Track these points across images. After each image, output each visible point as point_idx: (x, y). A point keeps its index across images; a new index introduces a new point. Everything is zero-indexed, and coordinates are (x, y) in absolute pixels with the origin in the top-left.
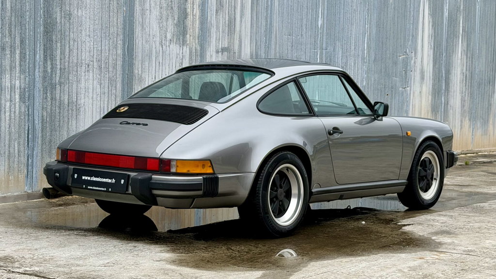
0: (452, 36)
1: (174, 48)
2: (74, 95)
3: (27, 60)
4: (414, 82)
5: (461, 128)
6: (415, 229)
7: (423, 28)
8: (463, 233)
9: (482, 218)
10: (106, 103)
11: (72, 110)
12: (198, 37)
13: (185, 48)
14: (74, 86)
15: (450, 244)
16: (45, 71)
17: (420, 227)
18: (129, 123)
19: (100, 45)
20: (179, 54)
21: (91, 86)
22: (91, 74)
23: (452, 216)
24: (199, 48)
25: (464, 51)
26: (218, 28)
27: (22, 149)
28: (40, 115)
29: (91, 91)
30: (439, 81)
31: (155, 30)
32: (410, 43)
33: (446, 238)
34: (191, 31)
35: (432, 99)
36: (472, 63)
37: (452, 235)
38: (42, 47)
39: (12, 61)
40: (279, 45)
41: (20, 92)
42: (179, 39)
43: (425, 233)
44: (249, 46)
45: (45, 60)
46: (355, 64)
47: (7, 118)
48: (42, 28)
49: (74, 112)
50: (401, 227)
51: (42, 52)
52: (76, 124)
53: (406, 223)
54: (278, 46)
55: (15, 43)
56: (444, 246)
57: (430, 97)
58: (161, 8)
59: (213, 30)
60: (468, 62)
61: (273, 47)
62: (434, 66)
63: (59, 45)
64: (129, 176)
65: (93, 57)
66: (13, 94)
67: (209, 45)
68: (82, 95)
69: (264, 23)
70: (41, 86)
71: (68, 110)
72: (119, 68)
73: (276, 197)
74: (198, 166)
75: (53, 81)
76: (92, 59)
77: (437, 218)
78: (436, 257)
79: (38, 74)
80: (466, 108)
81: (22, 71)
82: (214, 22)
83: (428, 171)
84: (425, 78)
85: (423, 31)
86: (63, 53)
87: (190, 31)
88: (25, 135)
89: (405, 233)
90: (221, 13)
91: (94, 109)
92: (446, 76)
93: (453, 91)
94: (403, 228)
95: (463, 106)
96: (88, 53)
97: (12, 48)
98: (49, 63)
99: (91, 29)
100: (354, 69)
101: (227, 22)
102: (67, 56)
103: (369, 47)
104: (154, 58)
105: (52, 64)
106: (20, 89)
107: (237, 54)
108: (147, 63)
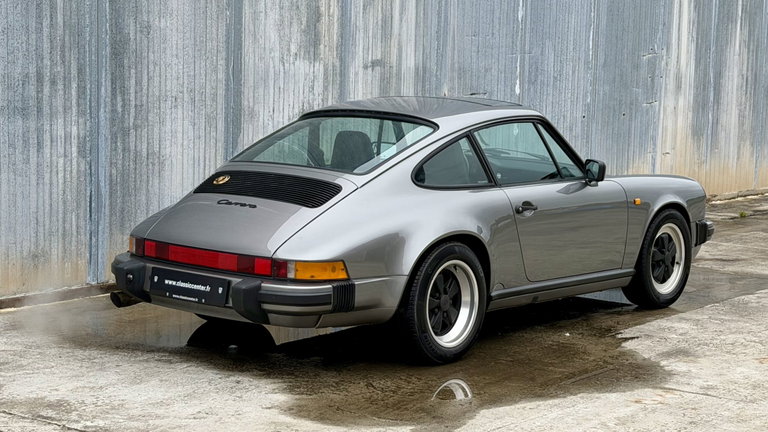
0: (726, 19)
1: (302, 67)
2: (156, 143)
3: (88, 97)
4: (665, 93)
5: (738, 158)
6: (640, 347)
7: (680, 12)
8: (708, 353)
9: (741, 324)
10: (202, 151)
11: (153, 164)
12: (337, 47)
13: (317, 64)
14: (156, 130)
15: (684, 374)
16: (114, 111)
17: (648, 342)
18: (230, 203)
19: (192, 67)
20: (308, 75)
21: (180, 129)
22: (180, 111)
23: (699, 320)
24: (338, 64)
25: (745, 42)
26: (366, 30)
27: (82, 223)
28: (108, 175)
29: (180, 135)
30: (704, 89)
31: (272, 41)
32: (660, 35)
33: (680, 364)
34: (327, 38)
35: (693, 118)
36: (757, 58)
37: (690, 358)
38: (109, 76)
39: (67, 99)
40: (459, 51)
41: (79, 143)
42: (309, 52)
43: (653, 354)
44: (413, 55)
45: (114, 95)
46: (574, 72)
47: (61, 181)
48: (108, 49)
49: (156, 168)
50: (620, 343)
51: (109, 84)
52: (159, 183)
53: (628, 336)
54: (456, 52)
55: (70, 73)
56: (676, 378)
57: (690, 115)
58: (281, 8)
59: (360, 36)
60: (751, 58)
61: (449, 53)
62: (696, 67)
63: (133, 71)
64: (229, 282)
65: (183, 86)
66: (68, 147)
67: (353, 58)
68: (168, 142)
69: (435, 21)
70: (108, 131)
71: (148, 165)
72: (221, 100)
73: (439, 307)
74: (325, 270)
75: (126, 125)
76: (181, 89)
77: (676, 325)
78: (659, 399)
79: (104, 115)
80: (747, 126)
81: (81, 113)
82: (360, 23)
83: (667, 253)
84: (683, 86)
85: (680, 17)
86: (138, 83)
87: (324, 40)
88: (86, 204)
89: (623, 354)
90: (372, 10)
91: (185, 161)
92: (715, 82)
93: (725, 103)
94: (623, 344)
95: (741, 124)
96: (175, 81)
97: (67, 80)
98: (119, 99)
99: (181, 47)
100: (573, 80)
101: (380, 22)
102: (145, 87)
103: (596, 45)
104: (271, 83)
105: (123, 100)
106: (79, 138)
107: (395, 68)
108: (261, 91)
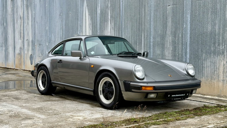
1: (20, 41)
24: (23, 40)
25: (112, 27)
32: (79, 29)
34: (22, 36)
42: (20, 38)
44: (31, 38)
59: (25, 35)
101: (27, 33)
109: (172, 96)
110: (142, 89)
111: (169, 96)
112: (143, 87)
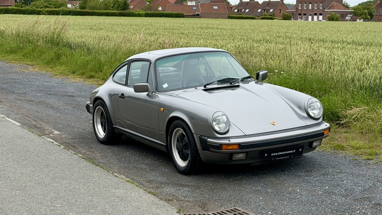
109: (272, 155)
110: (223, 149)
111: (266, 155)
112: (223, 146)
